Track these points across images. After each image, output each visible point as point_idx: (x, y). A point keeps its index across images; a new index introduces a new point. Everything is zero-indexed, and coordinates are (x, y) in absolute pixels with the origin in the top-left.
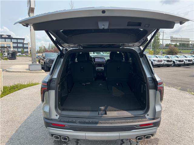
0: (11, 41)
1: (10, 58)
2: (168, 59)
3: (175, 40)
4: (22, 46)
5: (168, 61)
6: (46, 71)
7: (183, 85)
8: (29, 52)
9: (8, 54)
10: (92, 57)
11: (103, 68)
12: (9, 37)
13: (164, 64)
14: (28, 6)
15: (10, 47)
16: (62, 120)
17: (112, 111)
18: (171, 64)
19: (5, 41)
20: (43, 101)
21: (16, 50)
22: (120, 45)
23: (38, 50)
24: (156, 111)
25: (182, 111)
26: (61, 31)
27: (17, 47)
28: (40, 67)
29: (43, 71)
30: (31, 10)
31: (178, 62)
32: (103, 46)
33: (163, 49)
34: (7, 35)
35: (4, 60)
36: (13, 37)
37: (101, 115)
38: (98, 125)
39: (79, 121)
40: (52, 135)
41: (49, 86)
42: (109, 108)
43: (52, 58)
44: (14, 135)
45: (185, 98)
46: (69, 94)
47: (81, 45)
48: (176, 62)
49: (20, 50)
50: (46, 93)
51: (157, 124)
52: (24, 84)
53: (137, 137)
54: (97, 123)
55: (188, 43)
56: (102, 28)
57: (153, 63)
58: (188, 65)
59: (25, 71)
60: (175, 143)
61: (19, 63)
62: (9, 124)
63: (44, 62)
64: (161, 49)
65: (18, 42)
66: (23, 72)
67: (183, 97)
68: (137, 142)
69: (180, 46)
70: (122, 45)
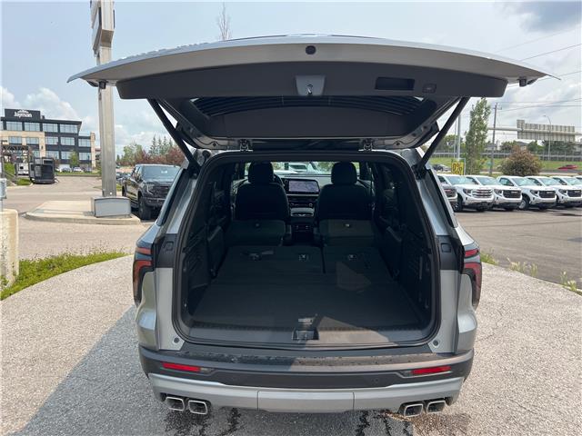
0: (41, 130)
1: (36, 178)
2: (508, 188)
3: (532, 130)
4: (73, 144)
5: (508, 194)
6: (144, 218)
7: (549, 265)
8: (94, 163)
9: (32, 168)
10: (281, 177)
11: (312, 210)
12: (36, 117)
13: (498, 202)
14: (93, 27)
15: (36, 147)
16: (191, 354)
17: (335, 329)
18: (518, 204)
19: (23, 129)
20: (138, 298)
21: (54, 155)
22: (361, 142)
23: (121, 158)
24: (460, 331)
25: (541, 339)
26: (193, 100)
27: (59, 148)
28: (126, 207)
29: (135, 218)
30: (104, 38)
31: (538, 198)
32: (311, 145)
33: (495, 157)
34: (30, 112)
35: (18, 184)
36: (46, 118)
37: (303, 342)
38: (294, 368)
39: (240, 356)
40: (163, 396)
41: (157, 256)
42: (326, 321)
43: (161, 180)
44: (52, 398)
45: (552, 302)
46: (213, 281)
47: (248, 141)
48: (531, 196)
49: (66, 155)
50: (149, 276)
51: (461, 370)
52: (78, 254)
53: (403, 406)
54: (290, 362)
55: (571, 140)
56: (306, 95)
57: (464, 200)
58: (569, 205)
59: (83, 217)
60: (516, 428)
61: (65, 193)
62: (37, 367)
63: (140, 193)
64: (489, 156)
65: (62, 131)
66: (76, 221)
67: (548, 298)
68: (407, 424)
69: (547, 150)
70: (364, 141)
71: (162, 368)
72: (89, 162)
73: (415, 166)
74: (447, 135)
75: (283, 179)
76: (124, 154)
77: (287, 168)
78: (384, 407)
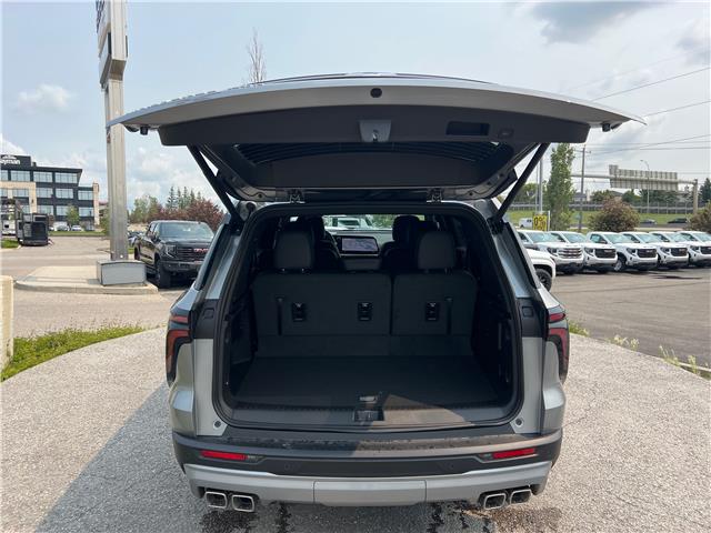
0: (32, 180)
1: (25, 239)
2: (600, 246)
3: (628, 177)
4: (72, 197)
5: (600, 253)
6: (162, 286)
7: (651, 337)
8: (97, 220)
9: (21, 226)
10: (332, 233)
12: (25, 165)
13: (589, 263)
14: (100, 56)
15: (26, 201)
16: (235, 440)
17: (403, 408)
18: (613, 265)
19: (10, 179)
21: (48, 210)
22: (428, 192)
23: (131, 213)
24: (547, 408)
25: (641, 422)
26: (236, 145)
27: (54, 201)
28: (140, 273)
29: (152, 286)
30: (114, 69)
31: (637, 258)
33: (585, 209)
34: (18, 158)
35: (3, 247)
36: (38, 165)
37: (367, 423)
38: (357, 454)
40: (202, 490)
41: (195, 325)
42: (392, 399)
43: (183, 240)
45: (654, 378)
47: (299, 192)
48: (628, 255)
49: (62, 211)
50: (185, 348)
51: (549, 453)
52: (87, 330)
53: (482, 496)
54: (353, 448)
55: (674, 189)
56: (371, 140)
58: (672, 266)
59: (86, 286)
60: (613, 524)
61: (62, 257)
62: (42, 465)
63: (157, 255)
64: (577, 209)
65: (57, 181)
66: (78, 290)
67: (649, 374)
68: (487, 521)
69: (645, 201)
70: (432, 191)
71: (201, 457)
72: (91, 219)
73: (491, 219)
74: (527, 183)
75: (335, 236)
76: (134, 208)
77: (335, 224)
78: (461, 497)
